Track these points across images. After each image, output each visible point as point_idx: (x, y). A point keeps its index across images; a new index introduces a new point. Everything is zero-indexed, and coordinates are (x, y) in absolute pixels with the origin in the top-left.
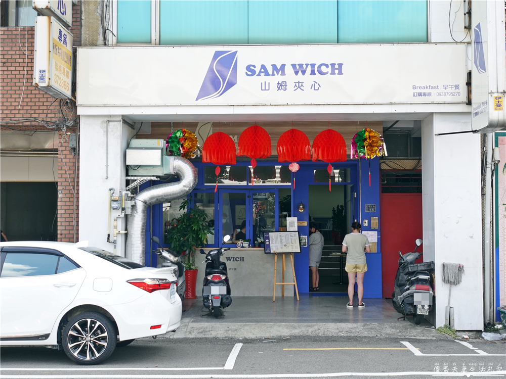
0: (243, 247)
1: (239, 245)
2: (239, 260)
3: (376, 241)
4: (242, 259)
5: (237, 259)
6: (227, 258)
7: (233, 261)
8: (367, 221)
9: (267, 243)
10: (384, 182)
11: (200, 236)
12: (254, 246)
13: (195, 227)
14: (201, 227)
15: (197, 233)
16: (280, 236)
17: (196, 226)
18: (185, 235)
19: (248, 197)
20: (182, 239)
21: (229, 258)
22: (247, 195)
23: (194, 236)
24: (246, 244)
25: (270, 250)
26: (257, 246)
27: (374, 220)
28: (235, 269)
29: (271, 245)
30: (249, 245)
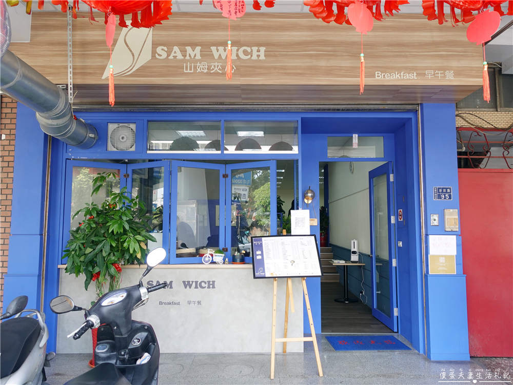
0: (213, 262)
1: (207, 259)
2: (207, 285)
3: (455, 253)
4: (211, 285)
5: (203, 284)
6: (184, 282)
7: (196, 287)
8: (436, 217)
9: (259, 257)
10: (461, 148)
11: (125, 245)
12: (233, 260)
13: (114, 228)
14: (127, 227)
15: (118, 238)
16: (283, 243)
17: (116, 226)
18: (95, 244)
19: (224, 176)
20: (89, 250)
21: (189, 282)
22: (222, 173)
23: (114, 245)
24: (219, 258)
25: (264, 271)
26: (238, 260)
27: (451, 214)
28: (199, 303)
29: (266, 261)
30: (224, 260)
